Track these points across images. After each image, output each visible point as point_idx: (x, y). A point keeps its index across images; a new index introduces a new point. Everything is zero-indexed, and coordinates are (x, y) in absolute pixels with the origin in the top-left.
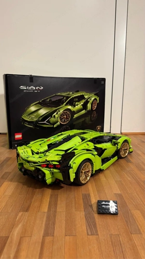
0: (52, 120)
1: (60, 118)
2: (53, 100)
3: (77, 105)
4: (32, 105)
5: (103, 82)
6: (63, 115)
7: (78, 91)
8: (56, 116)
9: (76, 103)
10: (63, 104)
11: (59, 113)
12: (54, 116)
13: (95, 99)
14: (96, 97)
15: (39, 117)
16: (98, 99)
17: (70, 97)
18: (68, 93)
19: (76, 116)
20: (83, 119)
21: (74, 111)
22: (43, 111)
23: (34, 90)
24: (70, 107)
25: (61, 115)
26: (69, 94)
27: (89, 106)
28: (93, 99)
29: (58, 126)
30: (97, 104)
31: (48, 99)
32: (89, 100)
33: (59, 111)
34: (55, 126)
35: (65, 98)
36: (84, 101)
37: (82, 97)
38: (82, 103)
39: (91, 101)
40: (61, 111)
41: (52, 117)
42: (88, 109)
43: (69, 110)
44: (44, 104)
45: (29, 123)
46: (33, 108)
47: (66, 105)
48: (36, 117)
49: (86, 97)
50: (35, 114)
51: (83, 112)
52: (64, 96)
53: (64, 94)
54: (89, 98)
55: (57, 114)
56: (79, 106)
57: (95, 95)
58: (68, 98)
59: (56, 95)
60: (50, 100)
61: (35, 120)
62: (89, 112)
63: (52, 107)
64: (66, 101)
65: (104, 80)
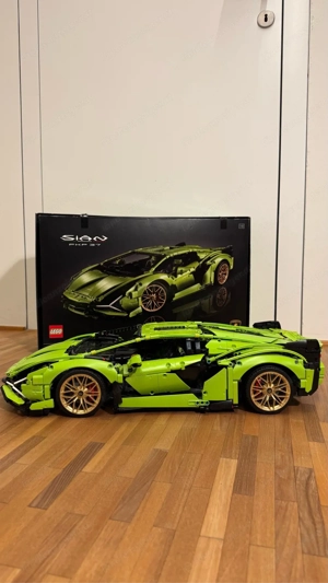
0: (125, 301)
1: (143, 298)
2: (128, 261)
3: (181, 273)
4: (84, 271)
5: (242, 226)
6: (150, 293)
7: (182, 245)
8: (135, 294)
9: (179, 269)
10: (148, 270)
11: (140, 288)
12: (130, 294)
13: (225, 261)
14: (227, 257)
15: (97, 294)
16: (231, 261)
17: (165, 256)
18: (161, 248)
19: (178, 295)
20: (197, 304)
21: (174, 286)
22: (106, 284)
23: (89, 243)
24: (164, 277)
25: (145, 293)
26: (163, 250)
27: (210, 275)
28: (218, 260)
29: (138, 315)
30: (230, 271)
31: (116, 259)
32: (208, 262)
33: (141, 284)
34: (131, 315)
35: (153, 258)
36: (197, 264)
37: (193, 257)
38: (192, 270)
39: (214, 266)
40: (146, 284)
41: (124, 296)
42: (208, 282)
43: (162, 282)
44: (108, 270)
45: (79, 306)
46: (85, 278)
47: (157, 271)
48: (92, 294)
49: (202, 256)
50: (90, 289)
51: (196, 287)
52: (151, 255)
53: (151, 250)
54: (209, 258)
55: (136, 289)
56: (186, 274)
57: (223, 252)
58: (159, 257)
59: (134, 253)
60: (121, 263)
61: (90, 300)
62: (210, 287)
63: (125, 275)
64: (155, 263)
65: (246, 221)
